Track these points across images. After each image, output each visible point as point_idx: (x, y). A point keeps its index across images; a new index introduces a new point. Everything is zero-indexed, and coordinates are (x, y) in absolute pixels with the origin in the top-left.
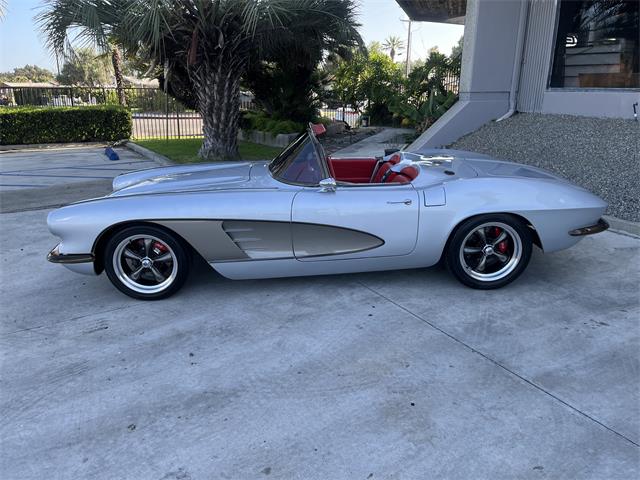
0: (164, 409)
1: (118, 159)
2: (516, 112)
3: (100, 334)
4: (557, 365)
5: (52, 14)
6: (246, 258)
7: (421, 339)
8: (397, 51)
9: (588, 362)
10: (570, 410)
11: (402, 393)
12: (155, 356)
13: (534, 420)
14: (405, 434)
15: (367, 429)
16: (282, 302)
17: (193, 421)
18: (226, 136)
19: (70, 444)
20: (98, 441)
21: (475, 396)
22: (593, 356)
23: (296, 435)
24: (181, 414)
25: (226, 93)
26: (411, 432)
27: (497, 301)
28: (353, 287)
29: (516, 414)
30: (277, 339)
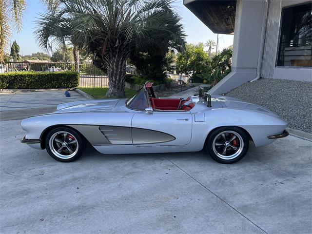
0: (58, 213)
1: (70, 96)
2: (261, 78)
3: (40, 177)
4: (252, 202)
5: (42, 31)
6: (110, 144)
7: (188, 186)
8: (212, 47)
9: (269, 202)
10: (252, 224)
11: (171, 211)
12: (61, 188)
13: (232, 228)
14: (167, 231)
15: (150, 227)
16: (126, 166)
17: (70, 219)
18: (119, 87)
19: (13, 225)
20: (26, 225)
21: (206, 214)
22: (271, 199)
23: (116, 228)
24: (66, 215)
25: (119, 67)
26: (170, 230)
27: (231, 170)
28: (162, 160)
29: (224, 224)
30: (119, 183)
